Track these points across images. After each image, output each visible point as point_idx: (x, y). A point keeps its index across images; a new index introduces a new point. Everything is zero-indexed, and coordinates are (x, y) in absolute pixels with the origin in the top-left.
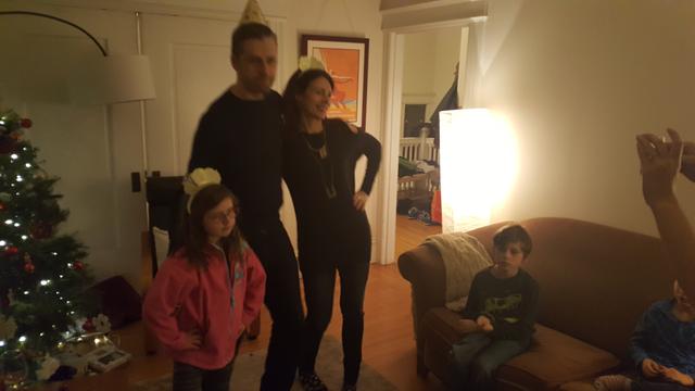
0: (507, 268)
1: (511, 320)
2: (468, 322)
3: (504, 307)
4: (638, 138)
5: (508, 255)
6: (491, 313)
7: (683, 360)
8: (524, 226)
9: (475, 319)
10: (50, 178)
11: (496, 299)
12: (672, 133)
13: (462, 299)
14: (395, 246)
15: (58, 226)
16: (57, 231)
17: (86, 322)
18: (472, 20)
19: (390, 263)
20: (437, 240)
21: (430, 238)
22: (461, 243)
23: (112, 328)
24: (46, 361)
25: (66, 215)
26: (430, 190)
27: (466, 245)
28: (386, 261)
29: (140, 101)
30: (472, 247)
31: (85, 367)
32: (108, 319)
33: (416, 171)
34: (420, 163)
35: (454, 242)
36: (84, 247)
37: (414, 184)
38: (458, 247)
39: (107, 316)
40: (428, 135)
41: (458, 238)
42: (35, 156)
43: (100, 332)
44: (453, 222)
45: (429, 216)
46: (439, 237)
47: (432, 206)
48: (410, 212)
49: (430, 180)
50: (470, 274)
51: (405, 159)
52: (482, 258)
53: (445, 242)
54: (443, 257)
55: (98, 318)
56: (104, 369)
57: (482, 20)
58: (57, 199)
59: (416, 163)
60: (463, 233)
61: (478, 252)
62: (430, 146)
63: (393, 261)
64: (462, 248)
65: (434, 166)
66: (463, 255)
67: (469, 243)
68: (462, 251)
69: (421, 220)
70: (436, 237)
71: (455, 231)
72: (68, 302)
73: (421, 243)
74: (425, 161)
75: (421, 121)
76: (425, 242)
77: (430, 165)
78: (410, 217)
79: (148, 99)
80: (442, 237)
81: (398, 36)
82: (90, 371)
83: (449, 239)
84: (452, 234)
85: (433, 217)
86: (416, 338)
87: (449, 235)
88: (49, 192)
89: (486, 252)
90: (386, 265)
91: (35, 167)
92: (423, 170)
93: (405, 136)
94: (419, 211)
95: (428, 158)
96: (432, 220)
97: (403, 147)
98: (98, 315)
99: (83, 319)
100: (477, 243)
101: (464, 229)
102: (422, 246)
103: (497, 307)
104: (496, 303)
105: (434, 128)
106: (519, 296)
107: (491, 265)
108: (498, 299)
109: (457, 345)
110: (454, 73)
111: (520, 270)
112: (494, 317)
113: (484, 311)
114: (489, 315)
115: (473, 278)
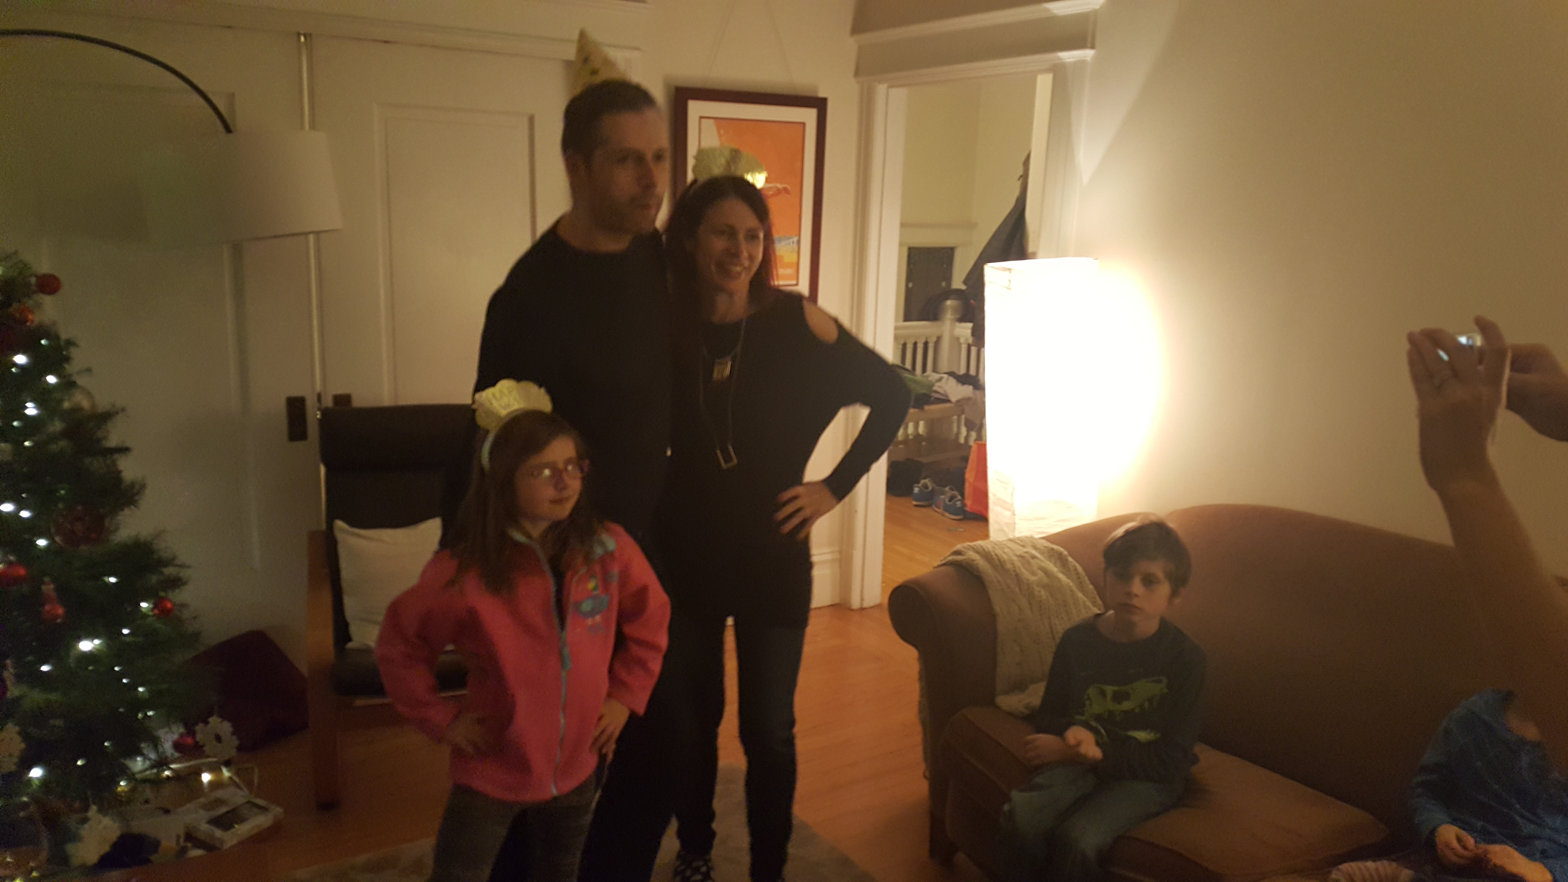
0: (1135, 618)
1: (1142, 735)
2: (1045, 740)
3: (1127, 705)
4: (1412, 339)
5: (1137, 587)
6: (1098, 718)
7: (1528, 829)
8: (1172, 525)
9: (1060, 732)
10: (100, 410)
11: (1109, 689)
12: (1484, 327)
13: (1032, 687)
14: (884, 565)
15: (120, 518)
16: (117, 529)
17: (182, 735)
18: (1059, 59)
19: (872, 604)
20: (978, 552)
21: (963, 549)
22: (1032, 561)
23: (240, 749)
24: (90, 823)
25: (138, 493)
26: (962, 441)
27: (1043, 565)
28: (862, 599)
29: (306, 234)
30: (1055, 569)
31: (178, 837)
32: (231, 729)
33: (931, 397)
34: (940, 380)
35: (1015, 558)
36: (177, 566)
37: (926, 426)
38: (1023, 570)
39: (229, 721)
40: (958, 316)
41: (1025, 550)
42: (67, 359)
43: (214, 757)
44: (1014, 514)
45: (959, 500)
46: (981, 546)
47: (967, 476)
48: (916, 490)
49: (963, 417)
50: (1052, 632)
51: (906, 370)
52: (1080, 595)
53: (995, 557)
54: (991, 592)
55: (209, 726)
56: (222, 842)
57: (1084, 57)
58: (116, 456)
59: (930, 379)
60: (1036, 539)
61: (1069, 581)
62: (962, 340)
63: (877, 601)
64: (1033, 573)
65: (971, 387)
66: (1037, 589)
67: (1050, 561)
68: (1033, 578)
69: (942, 506)
70: (975, 547)
71: (1017, 534)
72: (141, 689)
73: (942, 561)
74: (951, 374)
75: (944, 284)
76: (951, 558)
77: (964, 383)
78: (916, 500)
79: (326, 231)
80: (990, 547)
81: (894, 92)
82: (189, 845)
83: (1004, 553)
84: (1011, 540)
85: (968, 502)
86: (927, 774)
87: (1004, 543)
88: (99, 441)
89: (1088, 582)
90: (862, 609)
91: (68, 384)
92: (946, 396)
93: (907, 318)
94: (937, 488)
95: (959, 369)
96: (967, 509)
97: (902, 342)
98: (210, 720)
99: (174, 728)
100: (1067, 560)
101: (1039, 530)
102: (943, 568)
103: (1111, 705)
104: (1109, 698)
105: (972, 301)
106: (1160, 682)
107: (1098, 612)
108: (1115, 688)
109: (1022, 791)
110: (1018, 175)
111: (1164, 625)
112: (1104, 729)
113: (1082, 714)
114: (1094, 724)
115: (1058, 641)
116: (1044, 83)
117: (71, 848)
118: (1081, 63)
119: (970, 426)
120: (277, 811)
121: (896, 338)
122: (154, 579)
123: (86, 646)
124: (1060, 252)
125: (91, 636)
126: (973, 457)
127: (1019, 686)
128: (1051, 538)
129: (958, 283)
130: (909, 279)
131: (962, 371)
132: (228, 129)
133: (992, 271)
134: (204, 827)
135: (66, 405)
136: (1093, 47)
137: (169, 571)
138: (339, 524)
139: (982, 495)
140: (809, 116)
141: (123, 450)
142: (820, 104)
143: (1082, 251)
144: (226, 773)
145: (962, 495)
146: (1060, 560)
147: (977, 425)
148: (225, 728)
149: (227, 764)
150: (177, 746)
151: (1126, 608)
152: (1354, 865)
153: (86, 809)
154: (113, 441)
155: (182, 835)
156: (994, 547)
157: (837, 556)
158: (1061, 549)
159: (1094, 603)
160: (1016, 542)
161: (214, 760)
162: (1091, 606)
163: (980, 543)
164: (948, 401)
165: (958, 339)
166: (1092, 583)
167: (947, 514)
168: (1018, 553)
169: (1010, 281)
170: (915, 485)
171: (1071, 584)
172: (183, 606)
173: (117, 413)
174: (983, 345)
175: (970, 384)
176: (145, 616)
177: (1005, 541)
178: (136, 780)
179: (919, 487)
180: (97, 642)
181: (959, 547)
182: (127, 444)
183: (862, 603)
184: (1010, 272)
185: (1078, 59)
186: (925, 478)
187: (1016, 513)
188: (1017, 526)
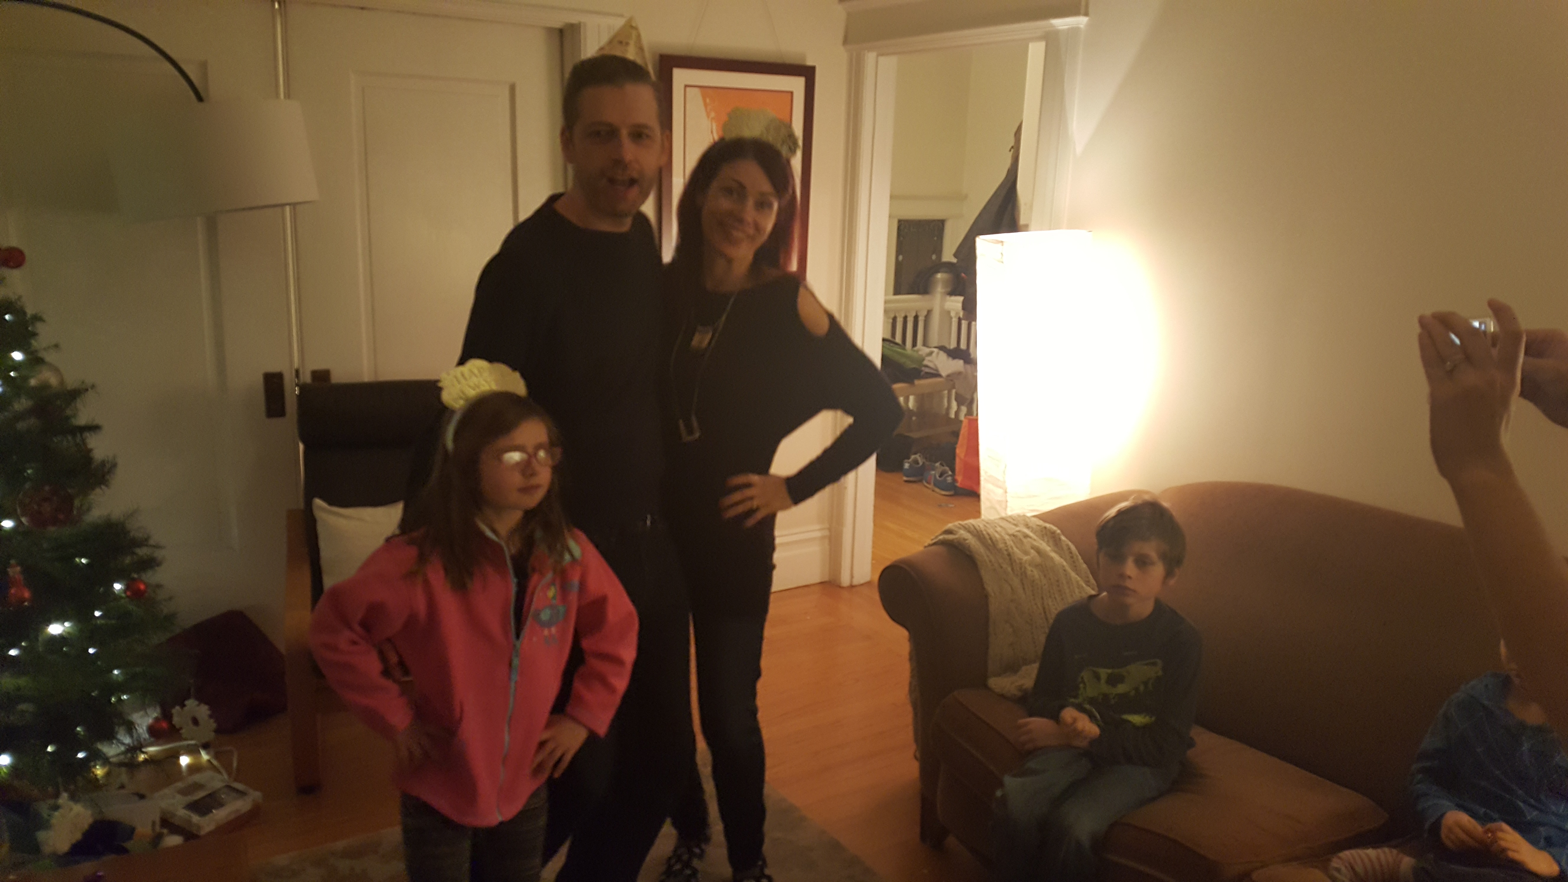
0: (1130, 600)
1: (1137, 719)
2: (1038, 724)
3: (1121, 688)
4: (1422, 321)
5: (1130, 568)
6: (1092, 701)
7: (1532, 815)
8: (1166, 504)
9: (1055, 716)
10: (69, 387)
11: (1104, 672)
12: (1499, 311)
13: (1024, 668)
14: (874, 542)
15: (92, 497)
16: (89, 509)
17: (157, 720)
18: (1052, 26)
19: (862, 582)
20: (969, 532)
21: (954, 528)
22: (1025, 540)
23: (217, 731)
24: (61, 810)
25: (109, 472)
26: (953, 416)
27: (1035, 543)
28: (852, 577)
29: (283, 205)
30: (1048, 549)
31: (154, 823)
32: (209, 712)
33: (922, 371)
34: (931, 353)
35: (1007, 537)
36: (151, 546)
37: (916, 401)
38: (1015, 549)
39: (206, 703)
40: (949, 290)
41: (1018, 529)
42: (34, 335)
43: (192, 739)
44: (1006, 492)
45: (951, 475)
46: (973, 526)
47: (958, 451)
48: (907, 466)
49: (954, 391)
50: (1045, 612)
51: (897, 344)
52: (1073, 574)
53: (987, 537)
54: (983, 572)
55: (185, 708)
56: (199, 827)
57: (1076, 24)
58: (87, 434)
59: (920, 353)
60: (1027, 517)
61: (1062, 560)
62: (953, 314)
63: (867, 578)
64: (1026, 553)
65: (961, 362)
66: (1029, 568)
67: (1043, 540)
68: (1025, 558)
69: (932, 484)
70: (967, 526)
71: (1010, 513)
72: (116, 672)
73: (932, 540)
74: (942, 348)
75: (934, 257)
76: (941, 537)
77: (954, 358)
78: (907, 476)
79: (300, 203)
80: (981, 526)
81: (882, 59)
82: (165, 831)
83: (996, 532)
84: (1003, 519)
85: (959, 478)
86: (918, 755)
87: (996, 521)
88: (68, 418)
89: (1081, 561)
90: (852, 586)
91: (34, 360)
92: (937, 370)
93: (897, 292)
94: (927, 463)
95: (950, 343)
96: (958, 484)
97: (893, 316)
98: (187, 702)
99: (149, 711)
100: (1060, 539)
101: (1031, 508)
102: (933, 547)
103: (1105, 688)
104: (1103, 681)
105: (963, 275)
106: (1154, 664)
107: (1093, 593)
108: (1110, 671)
109: (1014, 776)
110: (1010, 147)
111: (1159, 606)
112: (1099, 713)
113: (1076, 697)
114: (1087, 706)
115: (1051, 621)
116: (1036, 52)
117: (41, 835)
118: (1074, 31)
119: (960, 400)
120: (256, 795)
121: (886, 311)
122: (128, 560)
123: (55, 629)
124: (1053, 224)
125: (61, 619)
126: (964, 431)
127: (1012, 668)
128: (1044, 517)
129: (948, 255)
130: (898, 252)
131: (953, 345)
132: (200, 99)
133: (984, 244)
134: (182, 812)
135: (33, 382)
136: (1086, 14)
137: (142, 552)
138: (318, 502)
139: (974, 471)
140: (797, 85)
141: (94, 428)
142: (808, 73)
143: (1075, 223)
144: (205, 756)
145: (953, 470)
146: (1054, 540)
147: (968, 400)
148: (203, 711)
149: (206, 746)
150: (151, 730)
151: (1119, 589)
152: (1354, 852)
153: (57, 795)
154: (82, 420)
155: (158, 820)
156: (985, 526)
157: (826, 533)
158: (1055, 528)
159: (1087, 583)
160: (1007, 521)
161: (193, 742)
162: (1084, 585)
163: (972, 522)
164: (939, 375)
165: (949, 312)
166: (1085, 563)
167: (937, 490)
168: (1011, 532)
169: (1002, 254)
170: (906, 461)
171: (1065, 563)
172: (159, 586)
173: (87, 390)
174: (975, 319)
175: (961, 358)
176: (116, 597)
177: (997, 519)
178: (110, 763)
179: (908, 463)
180: (67, 624)
181: (950, 526)
182: (97, 421)
183: (851, 581)
184: (1003, 245)
185: (1071, 26)
186: (915, 454)
187: (1007, 491)
188: (1009, 504)
